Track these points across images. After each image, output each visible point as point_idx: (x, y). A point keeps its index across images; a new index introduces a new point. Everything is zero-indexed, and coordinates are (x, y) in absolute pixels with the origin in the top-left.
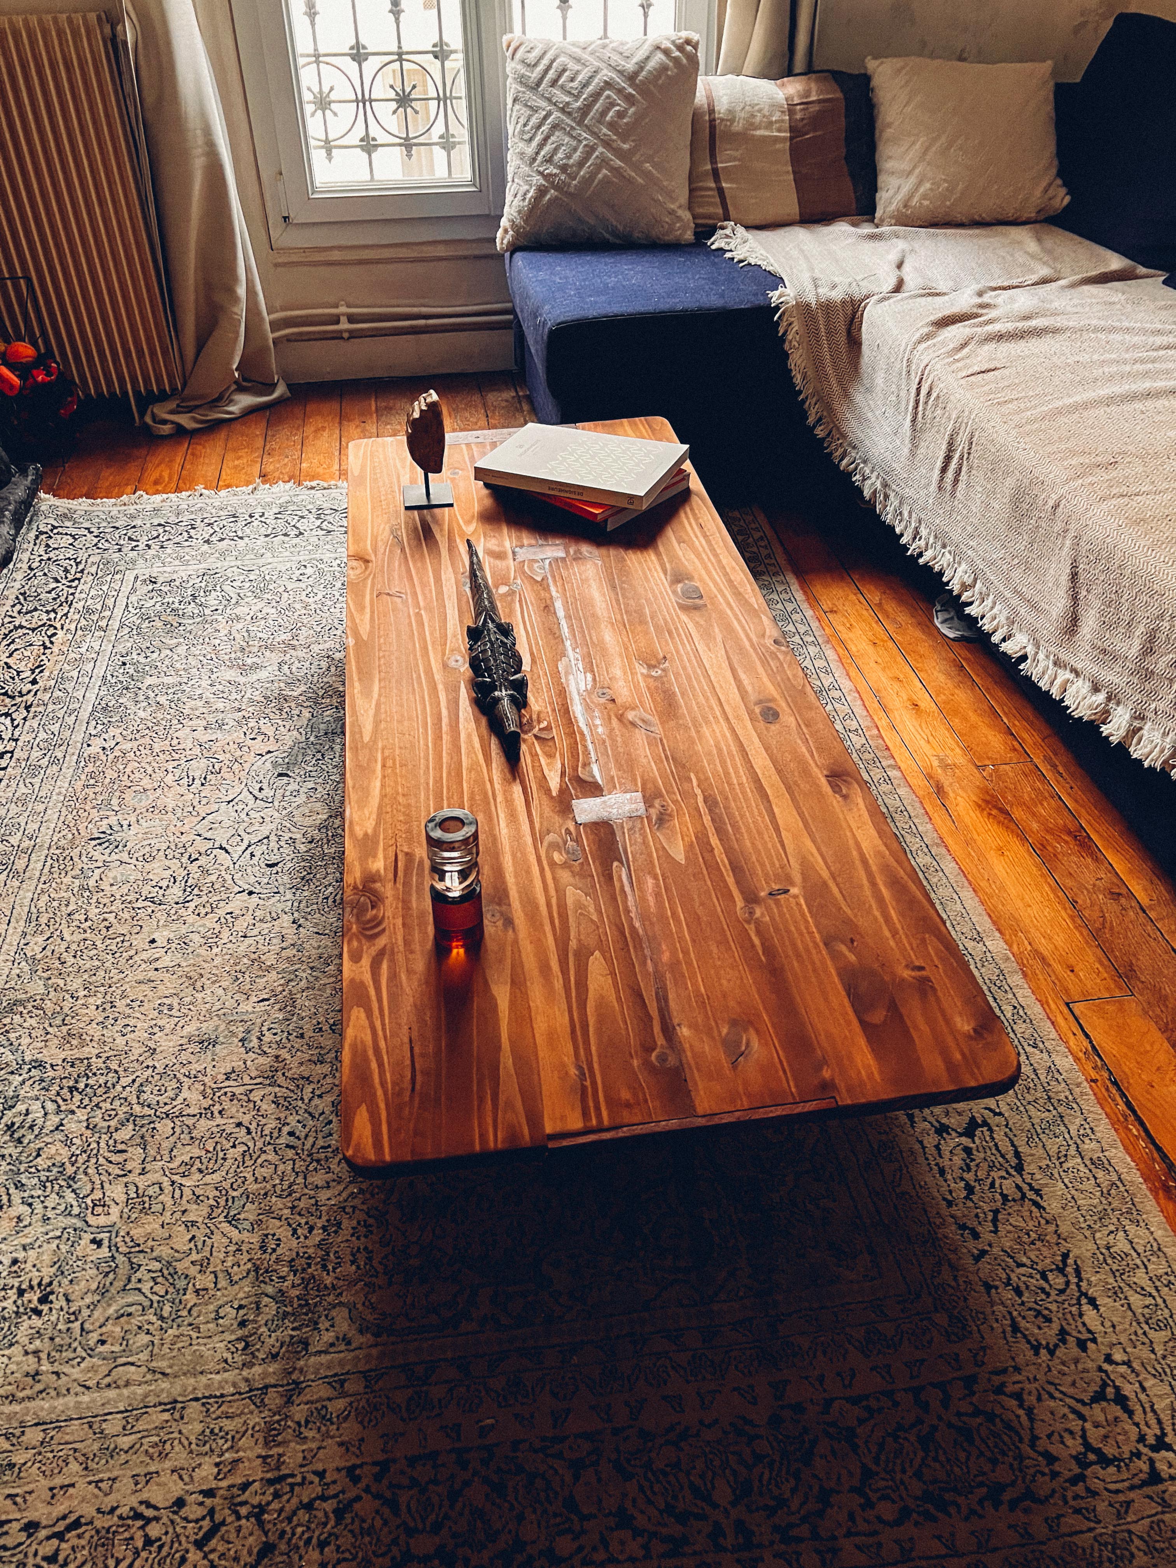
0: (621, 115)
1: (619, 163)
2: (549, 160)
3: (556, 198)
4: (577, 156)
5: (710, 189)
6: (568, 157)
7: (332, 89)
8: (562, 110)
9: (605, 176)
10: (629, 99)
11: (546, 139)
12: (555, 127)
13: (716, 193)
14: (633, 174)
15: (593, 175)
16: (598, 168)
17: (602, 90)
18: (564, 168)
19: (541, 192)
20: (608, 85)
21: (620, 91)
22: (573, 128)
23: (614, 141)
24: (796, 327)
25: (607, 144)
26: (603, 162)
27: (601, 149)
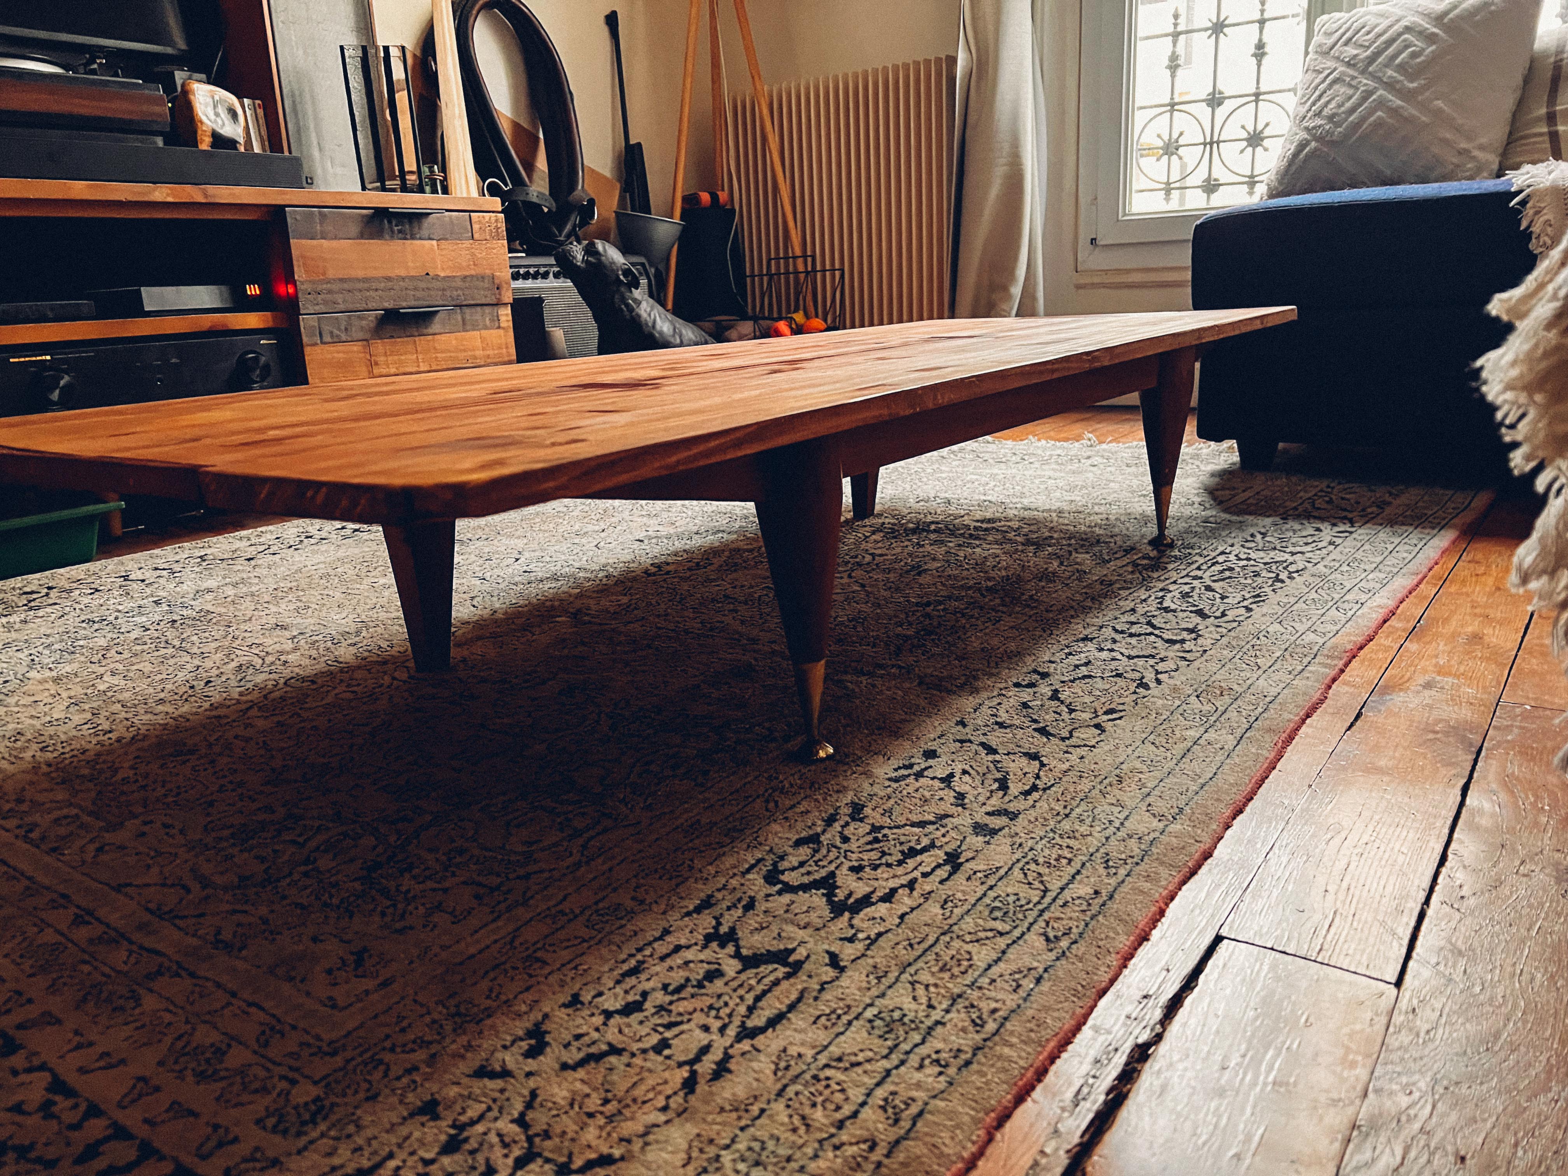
0: (1414, 55)
1: (1399, 102)
2: (1318, 114)
3: (1316, 149)
4: (1348, 105)
5: (1541, 134)
6: (1339, 106)
7: (1181, 134)
8: (1348, 64)
9: (1379, 118)
10: (1431, 38)
11: (1320, 96)
12: (1335, 81)
13: (1546, 138)
14: (1414, 112)
15: (1363, 119)
16: (1371, 111)
17: (1400, 35)
18: (1331, 118)
19: (1302, 146)
20: (1408, 29)
21: (1421, 34)
22: (1353, 78)
23: (1398, 82)
24: (1548, 215)
25: (1390, 86)
26: (1381, 104)
27: (1381, 92)
